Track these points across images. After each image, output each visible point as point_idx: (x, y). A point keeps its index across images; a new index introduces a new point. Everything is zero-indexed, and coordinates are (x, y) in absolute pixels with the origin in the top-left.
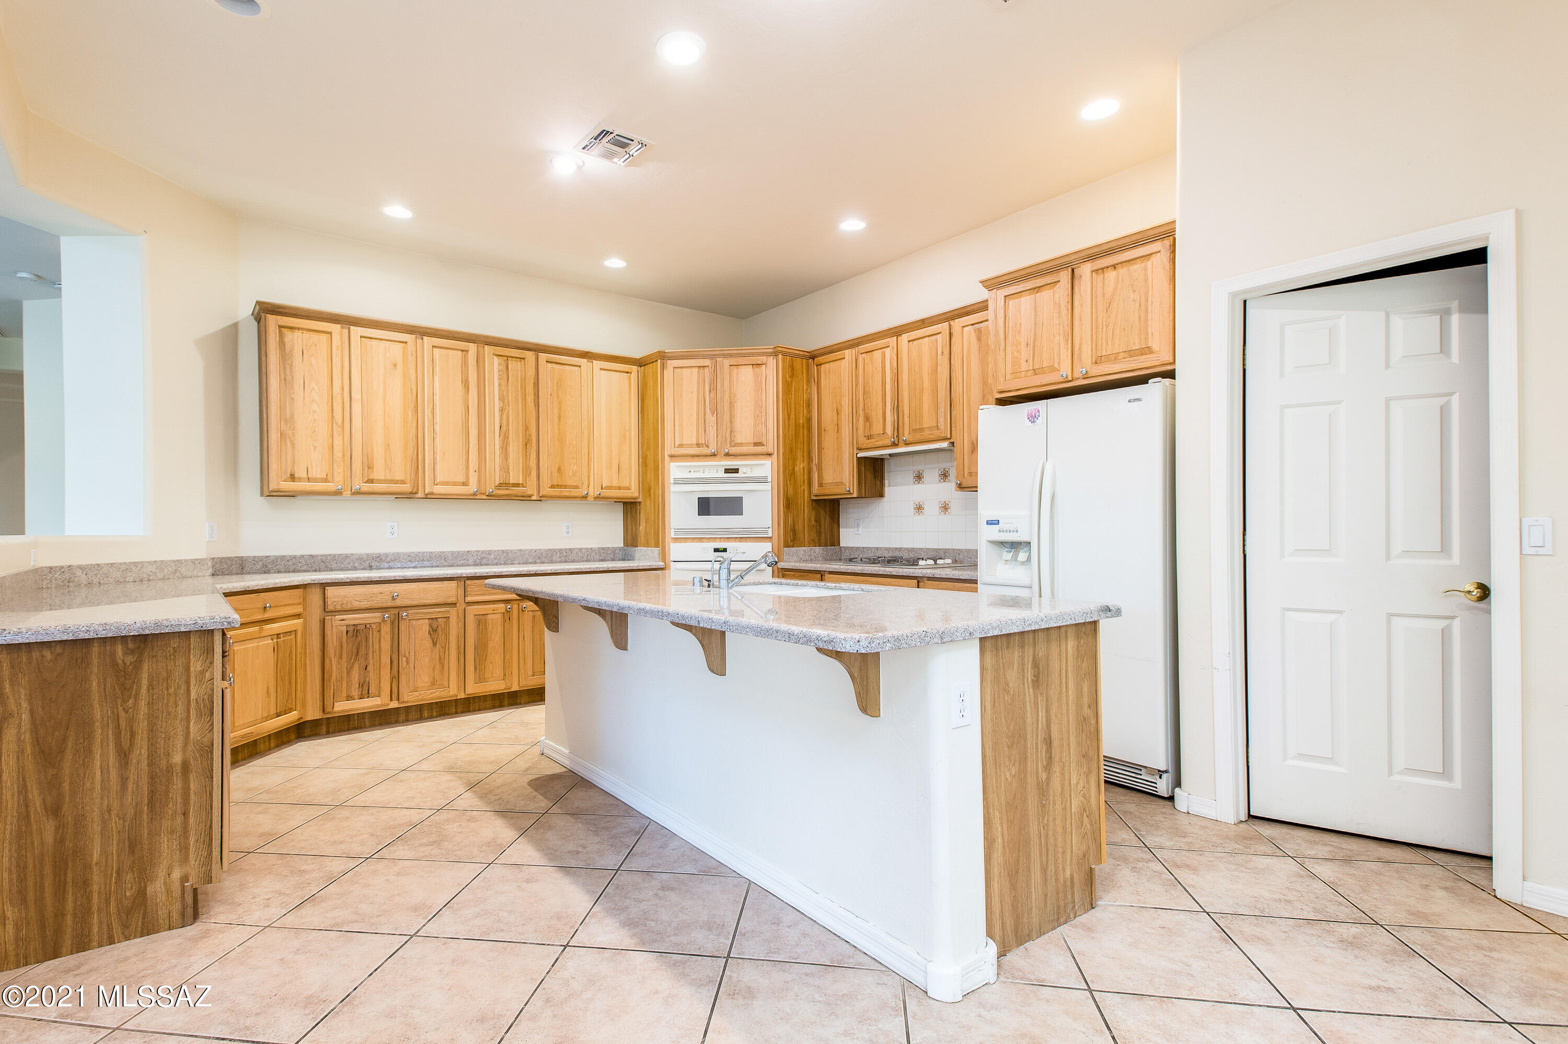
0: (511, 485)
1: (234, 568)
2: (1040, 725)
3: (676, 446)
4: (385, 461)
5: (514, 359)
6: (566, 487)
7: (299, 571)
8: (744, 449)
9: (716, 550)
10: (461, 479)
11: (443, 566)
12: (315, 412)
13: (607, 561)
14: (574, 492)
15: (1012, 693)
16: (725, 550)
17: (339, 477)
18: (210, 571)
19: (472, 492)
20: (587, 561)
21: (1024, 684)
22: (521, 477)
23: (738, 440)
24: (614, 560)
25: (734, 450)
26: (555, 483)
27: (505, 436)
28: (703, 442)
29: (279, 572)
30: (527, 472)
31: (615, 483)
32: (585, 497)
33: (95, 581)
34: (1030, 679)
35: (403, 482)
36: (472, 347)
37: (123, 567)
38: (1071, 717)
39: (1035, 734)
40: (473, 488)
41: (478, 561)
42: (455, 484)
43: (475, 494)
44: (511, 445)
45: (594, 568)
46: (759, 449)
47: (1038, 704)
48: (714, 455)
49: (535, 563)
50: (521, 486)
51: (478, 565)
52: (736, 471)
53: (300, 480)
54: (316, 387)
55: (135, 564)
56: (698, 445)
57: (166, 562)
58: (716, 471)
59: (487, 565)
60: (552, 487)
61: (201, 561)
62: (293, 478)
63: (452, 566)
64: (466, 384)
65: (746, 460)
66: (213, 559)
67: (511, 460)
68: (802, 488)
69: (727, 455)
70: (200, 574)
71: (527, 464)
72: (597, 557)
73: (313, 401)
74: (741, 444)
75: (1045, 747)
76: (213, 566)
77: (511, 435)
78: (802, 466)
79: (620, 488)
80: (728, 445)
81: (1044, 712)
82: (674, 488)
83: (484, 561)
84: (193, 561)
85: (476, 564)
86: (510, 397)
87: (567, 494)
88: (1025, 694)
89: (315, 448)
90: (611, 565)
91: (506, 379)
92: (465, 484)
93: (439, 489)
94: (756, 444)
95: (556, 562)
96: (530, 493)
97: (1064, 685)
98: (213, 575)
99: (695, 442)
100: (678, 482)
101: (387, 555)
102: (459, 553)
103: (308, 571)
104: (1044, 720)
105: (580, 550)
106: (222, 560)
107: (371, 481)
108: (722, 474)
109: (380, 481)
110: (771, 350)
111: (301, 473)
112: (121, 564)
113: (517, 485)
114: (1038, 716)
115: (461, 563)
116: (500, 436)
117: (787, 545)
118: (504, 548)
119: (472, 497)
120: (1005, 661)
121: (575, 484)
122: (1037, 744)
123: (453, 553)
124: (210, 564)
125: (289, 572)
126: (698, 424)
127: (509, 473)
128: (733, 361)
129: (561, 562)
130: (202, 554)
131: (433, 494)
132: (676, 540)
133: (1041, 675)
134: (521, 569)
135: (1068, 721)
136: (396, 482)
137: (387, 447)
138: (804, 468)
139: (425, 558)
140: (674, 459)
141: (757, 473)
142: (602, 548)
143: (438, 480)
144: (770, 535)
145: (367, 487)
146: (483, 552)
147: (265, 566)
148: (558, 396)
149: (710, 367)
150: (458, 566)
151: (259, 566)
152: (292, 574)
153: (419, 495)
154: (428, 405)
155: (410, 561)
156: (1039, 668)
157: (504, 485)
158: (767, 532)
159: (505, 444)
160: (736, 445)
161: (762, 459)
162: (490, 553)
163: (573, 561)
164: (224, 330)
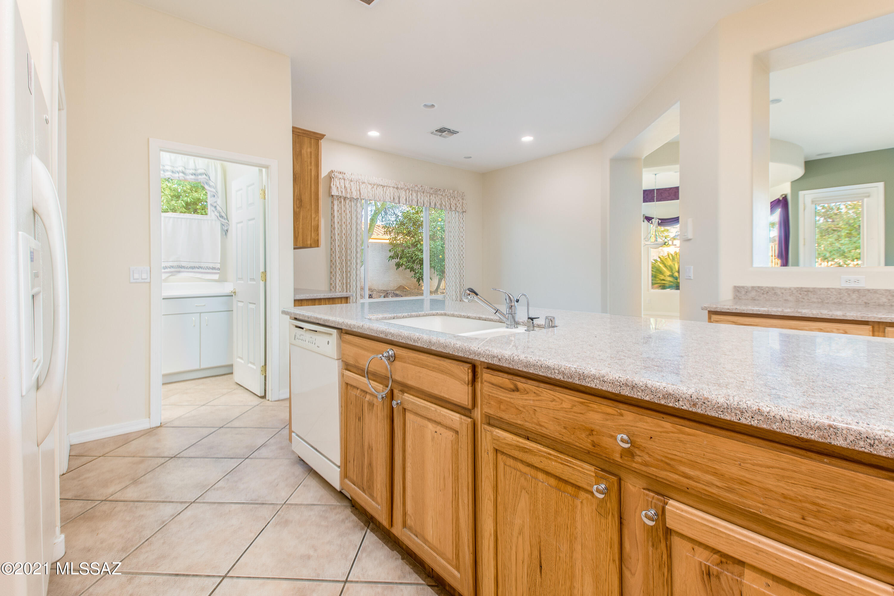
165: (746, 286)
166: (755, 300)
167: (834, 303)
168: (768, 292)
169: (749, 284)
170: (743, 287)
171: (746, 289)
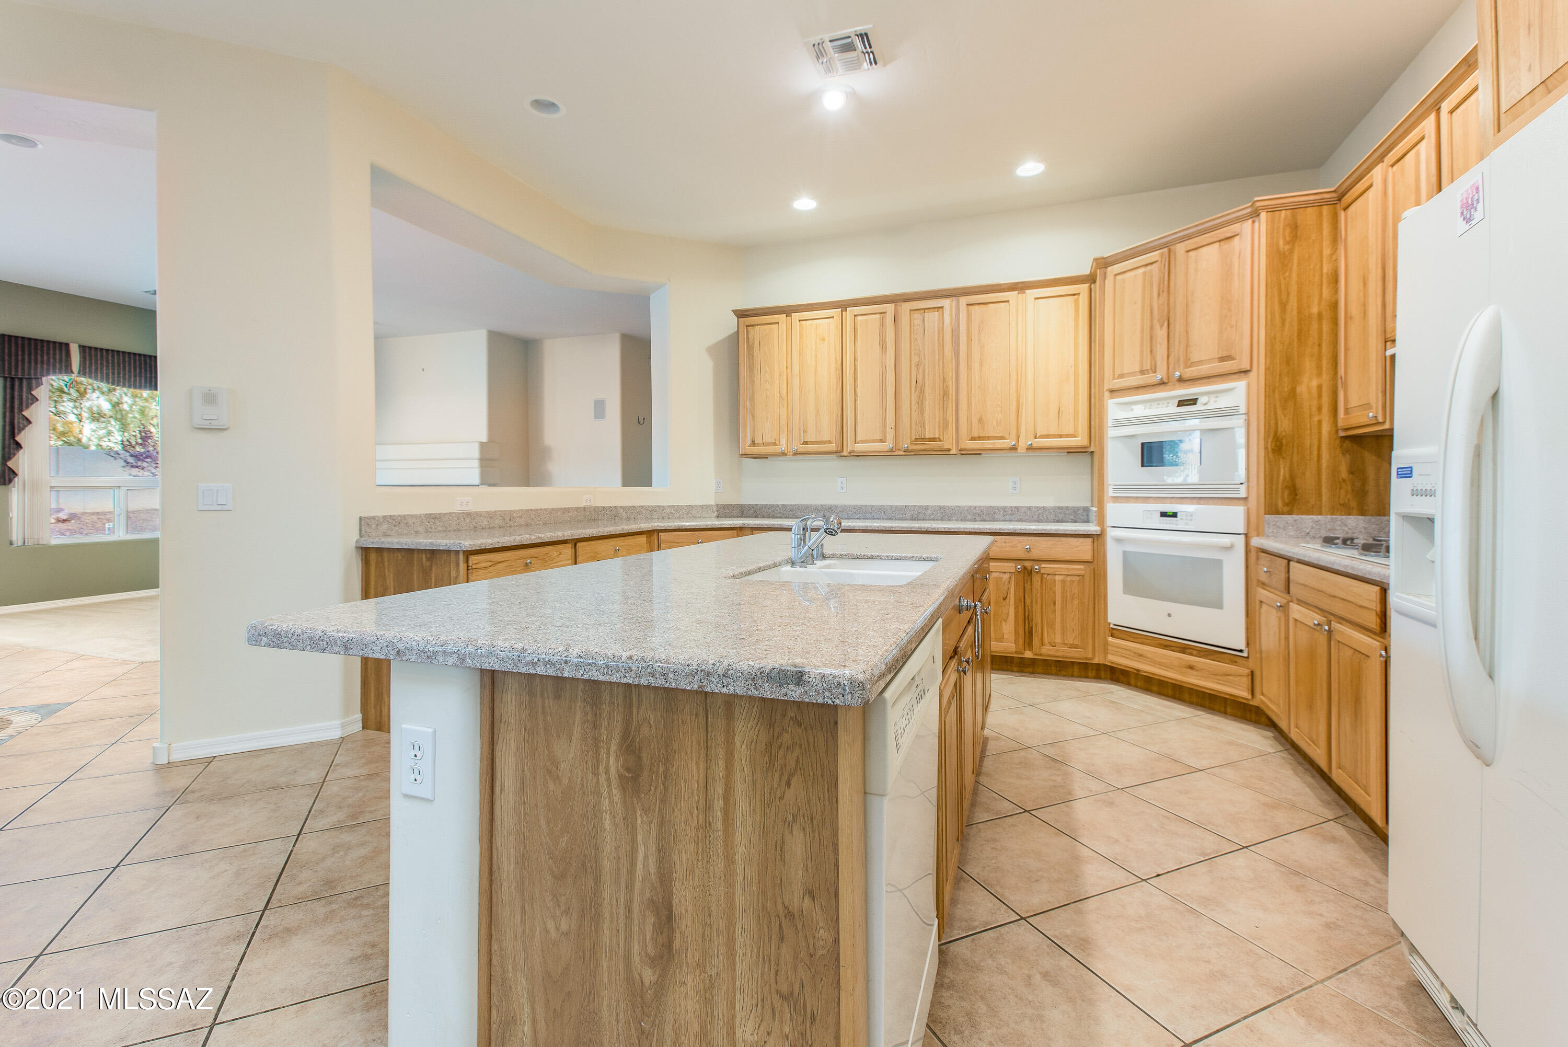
0: (928, 440)
1: (735, 512)
2: (639, 869)
3: (1116, 376)
4: (816, 424)
5: (931, 310)
6: (989, 438)
7: (776, 518)
8: (1205, 369)
9: (1164, 514)
10: (878, 437)
11: (883, 519)
12: (767, 390)
13: (1065, 522)
14: (999, 444)
15: (565, 781)
16: (1174, 515)
17: (783, 441)
18: (715, 514)
19: (887, 449)
20: (1038, 521)
21: (596, 774)
22: (937, 431)
23: (1195, 357)
24: (1075, 522)
25: (1190, 372)
26: (976, 435)
27: (921, 390)
28: (1149, 368)
29: (763, 517)
30: (944, 425)
31: (1053, 431)
32: (1014, 449)
33: (632, 517)
34: (613, 770)
35: (830, 442)
36: (890, 308)
37: (650, 509)
38: (739, 891)
39: (623, 879)
40: (889, 445)
41: (915, 516)
42: (873, 441)
43: (892, 451)
44: (927, 399)
45: (996, 529)
46: (1228, 366)
47: (634, 828)
48: (1162, 383)
49: (975, 520)
50: (938, 440)
51: (915, 520)
52: (1194, 402)
53: (758, 445)
54: (768, 371)
55: (659, 507)
56: (1142, 372)
57: (681, 506)
58: (1165, 405)
59: (924, 519)
60: (973, 439)
61: (708, 507)
62: (753, 443)
63: (890, 519)
64: (883, 345)
65: (1209, 384)
66: (717, 505)
67: (926, 415)
68: (1316, 419)
69: (1181, 380)
70: (707, 516)
71: (945, 416)
72: (1053, 517)
73: (766, 381)
74: (1200, 363)
75: (650, 921)
76: (717, 511)
77: (927, 389)
78: (1314, 383)
79: (1060, 436)
80: (1182, 366)
81: (652, 848)
82: (1111, 433)
83: (921, 516)
84: (702, 507)
85: (913, 519)
86: (926, 349)
87: (990, 446)
88: (599, 795)
89: (767, 418)
90: (1019, 527)
91: (922, 332)
92: (882, 441)
93: (859, 447)
94: (1222, 359)
95: (1000, 521)
96: (946, 447)
97: (719, 815)
98: (718, 517)
99: (1137, 369)
100: (1118, 424)
101: (836, 507)
102: (897, 507)
103: (782, 518)
104: (652, 862)
105: (1029, 508)
106: (725, 507)
107: (805, 443)
108: (1173, 409)
109: (812, 443)
110: (1249, 210)
111: (758, 440)
112: (649, 506)
113: (933, 439)
114: (633, 850)
115: (898, 517)
116: (916, 390)
117: (1272, 510)
118: (942, 504)
119: (890, 454)
120: (549, 719)
121: (1001, 435)
122: (629, 903)
123: (891, 507)
124: (715, 509)
125: (770, 517)
126: (1142, 344)
127: (925, 428)
128: (1190, 243)
129: (1005, 521)
130: (712, 502)
131: (854, 452)
132: (1116, 499)
133: (645, 774)
134: (912, 525)
135: (730, 898)
136: (825, 442)
137: (818, 412)
138: (1320, 387)
139: (867, 511)
140: (1116, 394)
141: (1224, 402)
142: (1059, 508)
143: (859, 439)
144: (1243, 494)
145: (803, 448)
146: (920, 507)
147: (755, 512)
148: (979, 340)
149: (1159, 261)
150: (896, 519)
151: (752, 511)
152: (771, 519)
153: (844, 453)
154: (850, 370)
155: (855, 513)
156: (639, 758)
157: (921, 440)
158: (1237, 490)
159: (921, 399)
160: (1193, 364)
161: (1232, 380)
162: (926, 508)
163: (1020, 520)
164: (729, 336)
165: (377, 516)
166: (386, 535)
167: (454, 530)
168: (400, 523)
169: (379, 512)
170: (374, 518)
171: (378, 521)
